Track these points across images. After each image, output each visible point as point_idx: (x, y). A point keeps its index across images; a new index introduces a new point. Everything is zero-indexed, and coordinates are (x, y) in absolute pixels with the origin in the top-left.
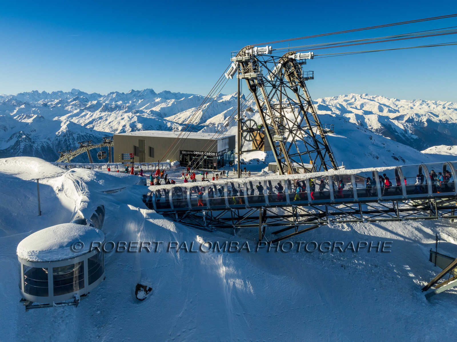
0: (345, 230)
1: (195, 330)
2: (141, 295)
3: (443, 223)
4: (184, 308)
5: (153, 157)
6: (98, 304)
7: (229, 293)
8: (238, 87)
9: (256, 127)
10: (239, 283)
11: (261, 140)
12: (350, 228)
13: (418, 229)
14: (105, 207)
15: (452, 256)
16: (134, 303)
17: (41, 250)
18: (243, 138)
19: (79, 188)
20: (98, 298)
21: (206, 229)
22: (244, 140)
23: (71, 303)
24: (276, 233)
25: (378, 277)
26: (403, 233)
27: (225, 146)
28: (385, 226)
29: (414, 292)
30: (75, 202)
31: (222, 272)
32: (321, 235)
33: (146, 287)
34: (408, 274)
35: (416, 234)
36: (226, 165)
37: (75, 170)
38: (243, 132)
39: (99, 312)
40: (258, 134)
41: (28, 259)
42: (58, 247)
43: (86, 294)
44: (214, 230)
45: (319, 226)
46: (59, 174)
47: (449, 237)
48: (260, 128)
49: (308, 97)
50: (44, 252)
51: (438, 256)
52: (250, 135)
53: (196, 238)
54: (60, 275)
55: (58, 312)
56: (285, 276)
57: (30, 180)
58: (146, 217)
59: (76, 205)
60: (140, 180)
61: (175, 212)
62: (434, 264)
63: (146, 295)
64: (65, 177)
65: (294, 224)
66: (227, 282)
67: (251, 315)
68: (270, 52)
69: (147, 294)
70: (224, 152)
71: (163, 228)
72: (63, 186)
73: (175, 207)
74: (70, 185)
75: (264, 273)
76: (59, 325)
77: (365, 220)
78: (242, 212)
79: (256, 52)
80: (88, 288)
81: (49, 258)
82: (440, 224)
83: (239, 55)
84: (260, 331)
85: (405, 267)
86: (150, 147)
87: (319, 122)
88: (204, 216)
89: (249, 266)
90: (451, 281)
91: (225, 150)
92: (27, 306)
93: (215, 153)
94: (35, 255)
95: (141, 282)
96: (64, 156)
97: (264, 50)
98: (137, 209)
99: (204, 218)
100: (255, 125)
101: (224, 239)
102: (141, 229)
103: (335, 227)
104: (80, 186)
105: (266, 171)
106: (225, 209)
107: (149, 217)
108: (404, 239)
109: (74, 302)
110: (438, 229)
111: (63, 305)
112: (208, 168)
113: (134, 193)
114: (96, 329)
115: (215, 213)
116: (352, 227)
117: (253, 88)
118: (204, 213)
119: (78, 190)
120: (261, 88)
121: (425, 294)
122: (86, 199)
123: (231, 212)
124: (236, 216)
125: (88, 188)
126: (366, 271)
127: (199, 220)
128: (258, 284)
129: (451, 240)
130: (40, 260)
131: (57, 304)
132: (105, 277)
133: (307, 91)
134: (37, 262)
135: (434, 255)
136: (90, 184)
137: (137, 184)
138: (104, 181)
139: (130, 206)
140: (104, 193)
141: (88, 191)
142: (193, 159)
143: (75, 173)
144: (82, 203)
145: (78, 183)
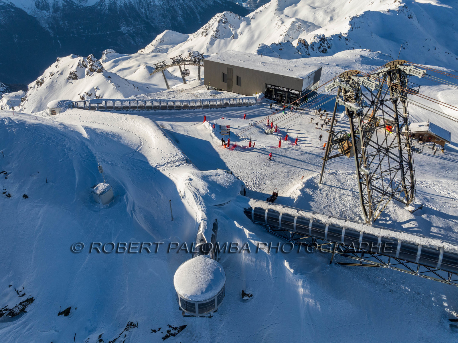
4: (273, 310)
7: (304, 307)
11: (348, 148)
23: (208, 317)
27: (310, 82)
30: (196, 215)
31: (300, 292)
40: (346, 142)
43: (216, 311)
45: (380, 267)
53: (284, 261)
58: (248, 237)
61: (268, 226)
64: (186, 186)
66: (303, 299)
67: (316, 326)
69: (249, 298)
74: (190, 196)
80: (216, 307)
86: (238, 76)
91: (310, 86)
93: (300, 91)
98: (241, 227)
104: (198, 200)
107: (251, 238)
113: (238, 206)
118: (291, 232)
119: (197, 203)
122: (205, 216)
125: (204, 202)
131: (201, 316)
136: (206, 198)
138: (215, 193)
139: (236, 223)
140: (216, 207)
141: (205, 206)
142: (278, 93)
143: (192, 181)
144: (202, 221)
145: (197, 196)
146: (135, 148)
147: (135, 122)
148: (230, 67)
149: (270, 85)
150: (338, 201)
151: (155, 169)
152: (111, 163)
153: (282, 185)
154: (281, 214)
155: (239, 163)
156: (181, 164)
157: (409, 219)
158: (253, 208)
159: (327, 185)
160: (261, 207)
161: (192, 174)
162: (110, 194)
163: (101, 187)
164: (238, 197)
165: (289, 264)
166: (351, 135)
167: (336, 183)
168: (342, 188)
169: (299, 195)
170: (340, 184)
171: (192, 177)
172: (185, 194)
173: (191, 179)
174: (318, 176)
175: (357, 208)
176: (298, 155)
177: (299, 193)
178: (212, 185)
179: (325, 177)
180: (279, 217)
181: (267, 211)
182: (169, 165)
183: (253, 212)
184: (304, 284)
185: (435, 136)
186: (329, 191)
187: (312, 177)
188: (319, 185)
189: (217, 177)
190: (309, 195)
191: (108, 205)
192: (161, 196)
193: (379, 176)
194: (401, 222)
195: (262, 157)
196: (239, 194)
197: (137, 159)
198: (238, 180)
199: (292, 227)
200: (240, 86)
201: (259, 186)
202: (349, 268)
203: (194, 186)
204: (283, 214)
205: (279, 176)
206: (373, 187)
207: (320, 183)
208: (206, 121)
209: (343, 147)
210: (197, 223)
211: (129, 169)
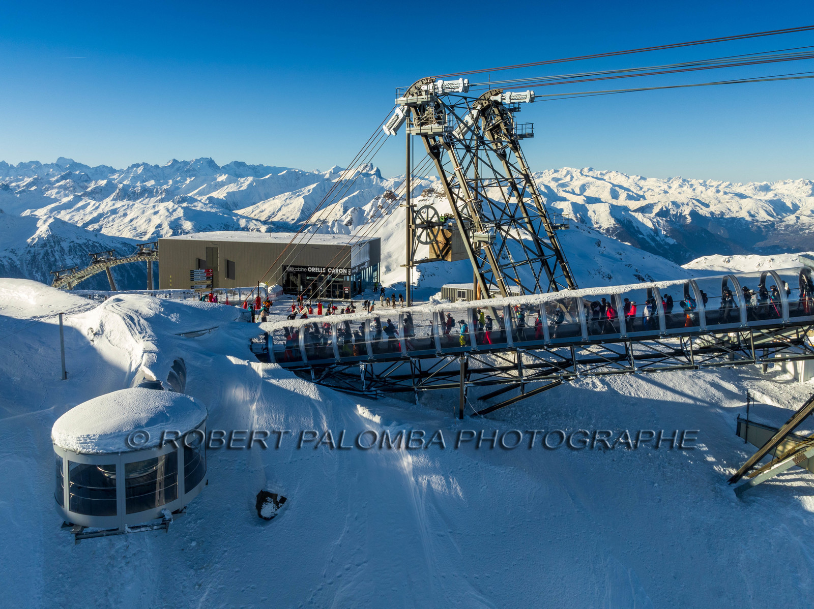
0: (598, 390)
1: (365, 564)
2: (268, 509)
3: (751, 375)
4: (345, 529)
5: (234, 278)
6: (192, 529)
7: (421, 497)
8: (407, 149)
9: (437, 219)
10: (437, 481)
11: (446, 242)
12: (606, 387)
13: (714, 385)
14: (186, 361)
15: (772, 425)
16: (256, 525)
17: (102, 433)
18: (415, 238)
19: (135, 329)
20: (189, 520)
21: (366, 395)
22: (417, 242)
23: (157, 525)
24: (485, 398)
25: (658, 464)
26: (692, 391)
27: (364, 256)
28: (662, 382)
29: (717, 485)
30: (130, 354)
31: (405, 464)
32: (560, 399)
33: (276, 495)
34: (705, 458)
35: (712, 393)
36: (366, 290)
37: (121, 298)
38: (415, 228)
39: (194, 544)
40: (440, 232)
41: (79, 451)
42: (133, 427)
43: (180, 510)
44: (381, 396)
45: (563, 382)
46: (83, 308)
47: (764, 396)
48: (443, 221)
49: (524, 167)
50: (109, 437)
51: (751, 427)
52: (428, 234)
53: (356, 408)
54: (131, 479)
55: (117, 548)
56: (513, 468)
57: (29, 317)
58: (263, 375)
59: (133, 358)
60: (240, 314)
61: (310, 368)
62: (743, 440)
63: (276, 510)
64: (105, 311)
65: (520, 381)
66: (417, 481)
67: (461, 534)
68: (466, 89)
69: (278, 508)
70: (362, 267)
71: (296, 393)
72: (102, 326)
73: (310, 358)
74: (116, 324)
75: (477, 464)
76: (121, 571)
77: (638, 370)
78: (426, 364)
79: (440, 89)
80: (183, 498)
81: (117, 446)
82: (746, 376)
83: (410, 93)
84: (480, 559)
85: (700, 447)
86: (228, 261)
87: (543, 211)
88: (361, 373)
89: (451, 452)
90: (776, 464)
91: (364, 264)
92: (77, 535)
93: (348, 269)
94: (92, 442)
95: (267, 487)
96: (61, 279)
97: (456, 85)
98: (245, 363)
99: (362, 376)
100: (436, 216)
101: (400, 409)
102: (256, 397)
103: (581, 385)
104: (136, 326)
105: (437, 300)
106: (398, 359)
107: (269, 376)
108: (695, 402)
109: (162, 524)
110: (744, 384)
111: (143, 529)
112: (335, 297)
113: (235, 336)
114: (192, 572)
115: (378, 368)
116: (608, 385)
117: (435, 152)
118: (362, 367)
119: (133, 331)
120: (450, 151)
121: (734, 488)
122: (152, 346)
123: (410, 363)
124: (417, 372)
125: (152, 328)
126: (639, 455)
127: (351, 380)
128: (469, 482)
129: (767, 401)
130: (101, 451)
131: (133, 528)
132: (207, 480)
133: (523, 157)
134: (97, 454)
135: (743, 426)
136: (155, 322)
137: (237, 321)
138: (178, 315)
139: (231, 358)
140: (181, 337)
141: (152, 334)
144: (145, 354)
145: (133, 320)
149: (291, 266)
165: (368, 409)
171: (123, 297)
173: (119, 300)
200: (234, 279)
203: (126, 307)
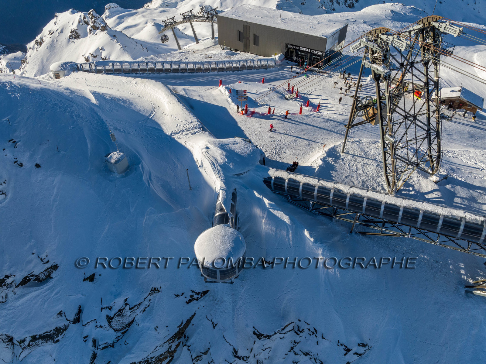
11: (373, 114)
22: (356, 117)
23: (230, 282)
27: (335, 41)
43: (237, 277)
45: (401, 236)
53: (305, 231)
58: (268, 206)
61: (288, 195)
71: (281, 219)
74: (208, 166)
80: (238, 274)
86: (255, 35)
91: (334, 46)
93: (323, 52)
98: (261, 197)
102: (265, 216)
104: (216, 169)
107: (270, 208)
118: (311, 202)
119: (215, 172)
122: (224, 186)
125: (223, 172)
131: (222, 282)
136: (224, 167)
138: (233, 162)
139: (255, 193)
140: (235, 176)
141: (223, 175)
142: (299, 54)
143: (209, 150)
144: (221, 190)
145: (214, 166)
146: (147, 115)
147: (146, 86)
148: (247, 24)
149: (290, 45)
150: (360, 171)
151: (170, 137)
152: (124, 131)
153: (303, 154)
154: (301, 184)
155: (258, 131)
156: (197, 132)
157: (432, 189)
158: (273, 178)
159: (349, 154)
160: (281, 177)
161: (209, 143)
162: (125, 163)
163: (115, 156)
164: (257, 166)
165: (309, 233)
166: (376, 101)
167: (359, 152)
168: (365, 158)
169: (320, 164)
170: (363, 154)
171: (209, 146)
172: (202, 163)
173: (207, 148)
174: (340, 145)
175: (380, 178)
176: (320, 122)
177: (320, 162)
178: (230, 154)
179: (348, 146)
180: (299, 186)
181: (287, 181)
182: (184, 133)
183: (272, 182)
184: (324, 253)
185: (466, 102)
186: (351, 160)
187: (335, 146)
188: (342, 154)
189: (235, 145)
190: (331, 164)
191: (124, 175)
192: (177, 166)
193: (404, 145)
194: (424, 192)
195: (282, 125)
196: (259, 163)
197: (150, 127)
198: (257, 149)
199: (313, 197)
200: (258, 46)
201: (279, 155)
202: (370, 237)
203: (211, 154)
204: (304, 184)
205: (300, 145)
206: (398, 157)
207: (343, 152)
208: (221, 86)
209: (368, 114)
210: (216, 192)
211: (142, 137)
